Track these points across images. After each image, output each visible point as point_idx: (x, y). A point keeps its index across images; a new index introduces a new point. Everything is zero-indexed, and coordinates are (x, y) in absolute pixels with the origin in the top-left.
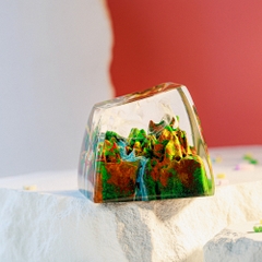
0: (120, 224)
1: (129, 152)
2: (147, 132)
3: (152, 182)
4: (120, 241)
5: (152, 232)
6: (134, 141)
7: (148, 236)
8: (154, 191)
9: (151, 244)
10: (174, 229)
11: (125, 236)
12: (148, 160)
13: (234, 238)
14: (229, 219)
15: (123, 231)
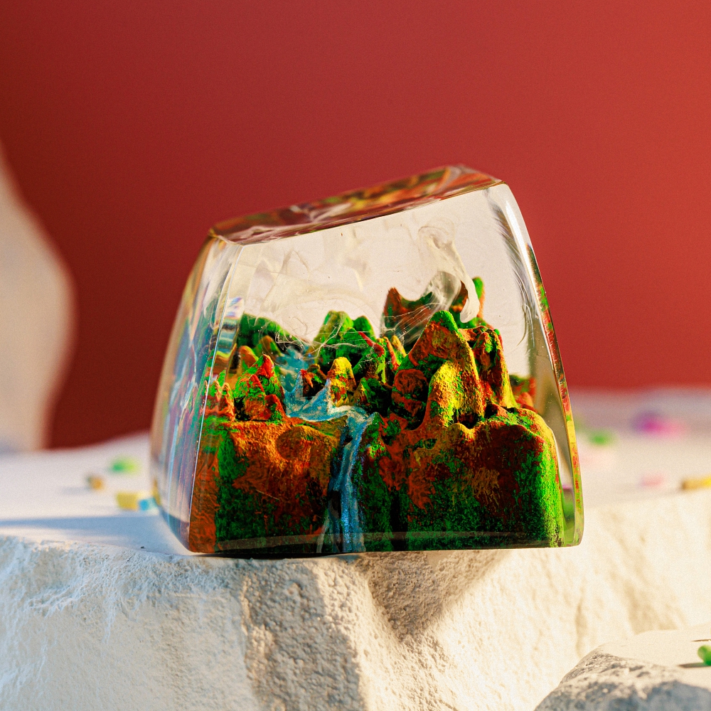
1: (311, 391)
2: (377, 327)
3: (379, 493)
4: (259, 690)
6: (333, 354)
7: (352, 674)
8: (385, 520)
10: (427, 651)
11: (274, 673)
12: (371, 419)
13: (640, 684)
14: (580, 622)
15: (269, 657)
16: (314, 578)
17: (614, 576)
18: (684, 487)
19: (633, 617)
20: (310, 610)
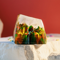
0: (25, 51)
4: (25, 55)
5: (34, 53)
7: (33, 54)
9: (33, 56)
10: (38, 52)
11: (27, 54)
13: (56, 55)
14: (49, 51)
15: (26, 53)
16: (30, 46)
17: (52, 47)
18: (56, 40)
19: (53, 50)
20: (29, 49)
